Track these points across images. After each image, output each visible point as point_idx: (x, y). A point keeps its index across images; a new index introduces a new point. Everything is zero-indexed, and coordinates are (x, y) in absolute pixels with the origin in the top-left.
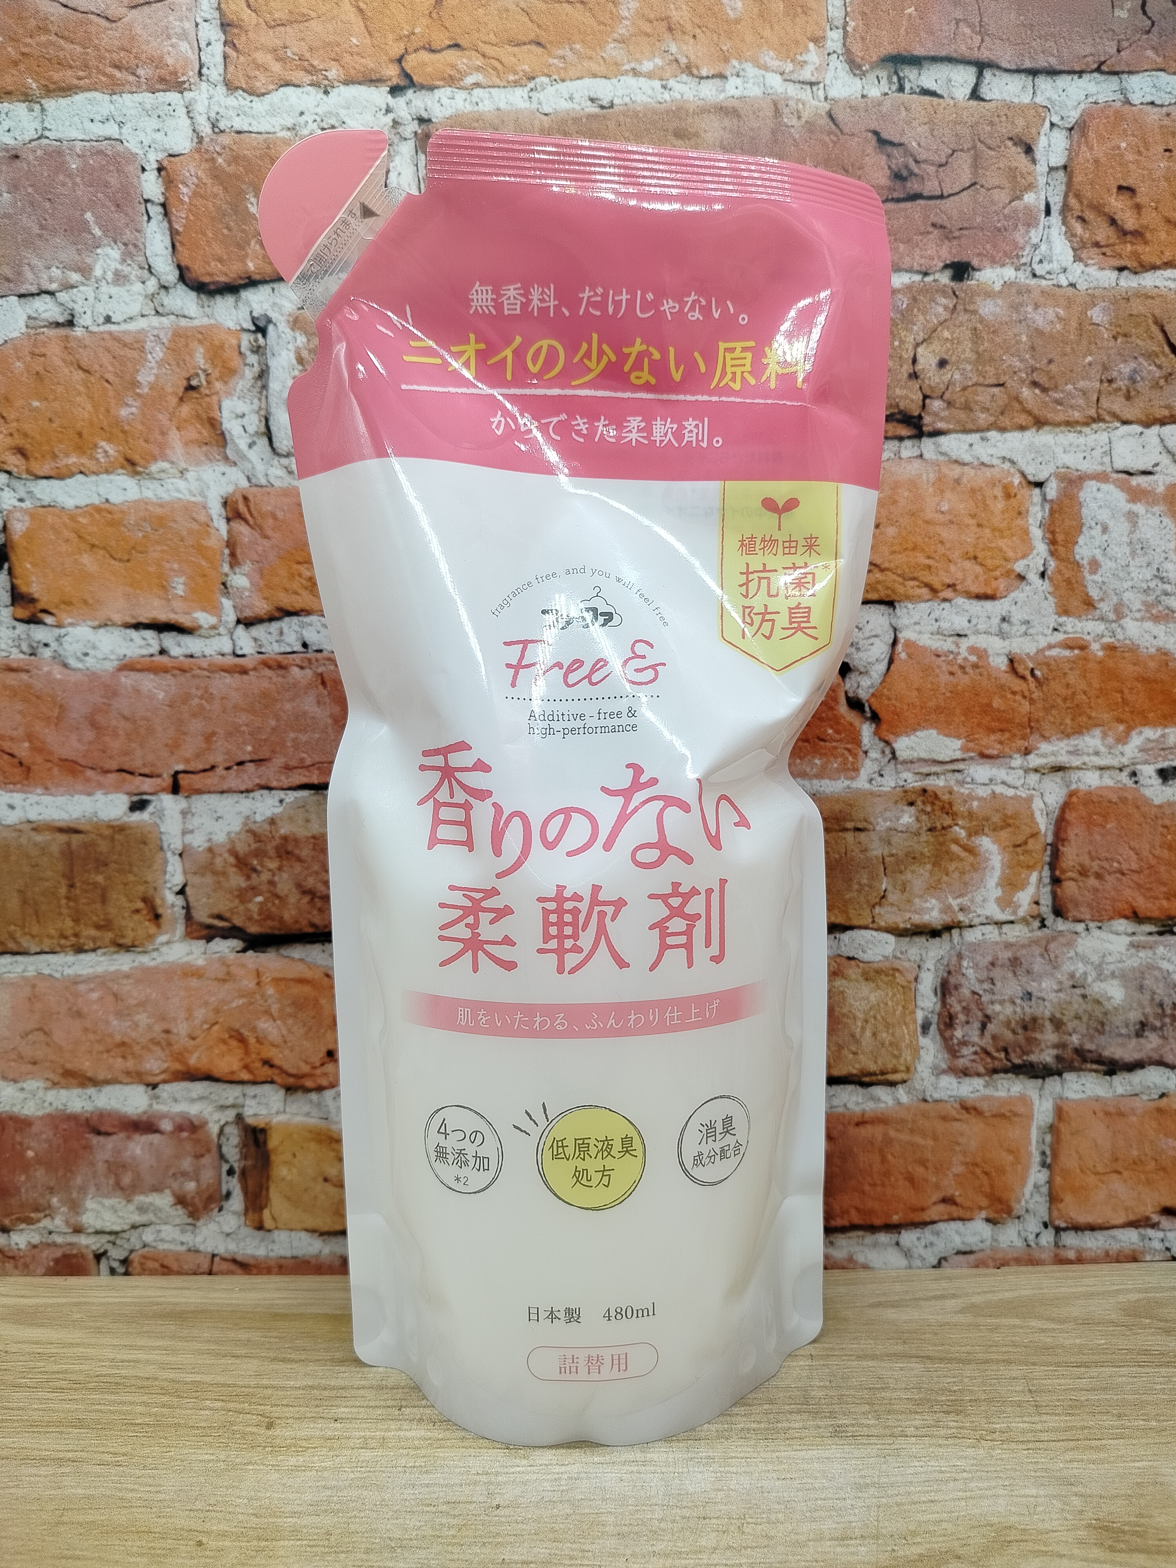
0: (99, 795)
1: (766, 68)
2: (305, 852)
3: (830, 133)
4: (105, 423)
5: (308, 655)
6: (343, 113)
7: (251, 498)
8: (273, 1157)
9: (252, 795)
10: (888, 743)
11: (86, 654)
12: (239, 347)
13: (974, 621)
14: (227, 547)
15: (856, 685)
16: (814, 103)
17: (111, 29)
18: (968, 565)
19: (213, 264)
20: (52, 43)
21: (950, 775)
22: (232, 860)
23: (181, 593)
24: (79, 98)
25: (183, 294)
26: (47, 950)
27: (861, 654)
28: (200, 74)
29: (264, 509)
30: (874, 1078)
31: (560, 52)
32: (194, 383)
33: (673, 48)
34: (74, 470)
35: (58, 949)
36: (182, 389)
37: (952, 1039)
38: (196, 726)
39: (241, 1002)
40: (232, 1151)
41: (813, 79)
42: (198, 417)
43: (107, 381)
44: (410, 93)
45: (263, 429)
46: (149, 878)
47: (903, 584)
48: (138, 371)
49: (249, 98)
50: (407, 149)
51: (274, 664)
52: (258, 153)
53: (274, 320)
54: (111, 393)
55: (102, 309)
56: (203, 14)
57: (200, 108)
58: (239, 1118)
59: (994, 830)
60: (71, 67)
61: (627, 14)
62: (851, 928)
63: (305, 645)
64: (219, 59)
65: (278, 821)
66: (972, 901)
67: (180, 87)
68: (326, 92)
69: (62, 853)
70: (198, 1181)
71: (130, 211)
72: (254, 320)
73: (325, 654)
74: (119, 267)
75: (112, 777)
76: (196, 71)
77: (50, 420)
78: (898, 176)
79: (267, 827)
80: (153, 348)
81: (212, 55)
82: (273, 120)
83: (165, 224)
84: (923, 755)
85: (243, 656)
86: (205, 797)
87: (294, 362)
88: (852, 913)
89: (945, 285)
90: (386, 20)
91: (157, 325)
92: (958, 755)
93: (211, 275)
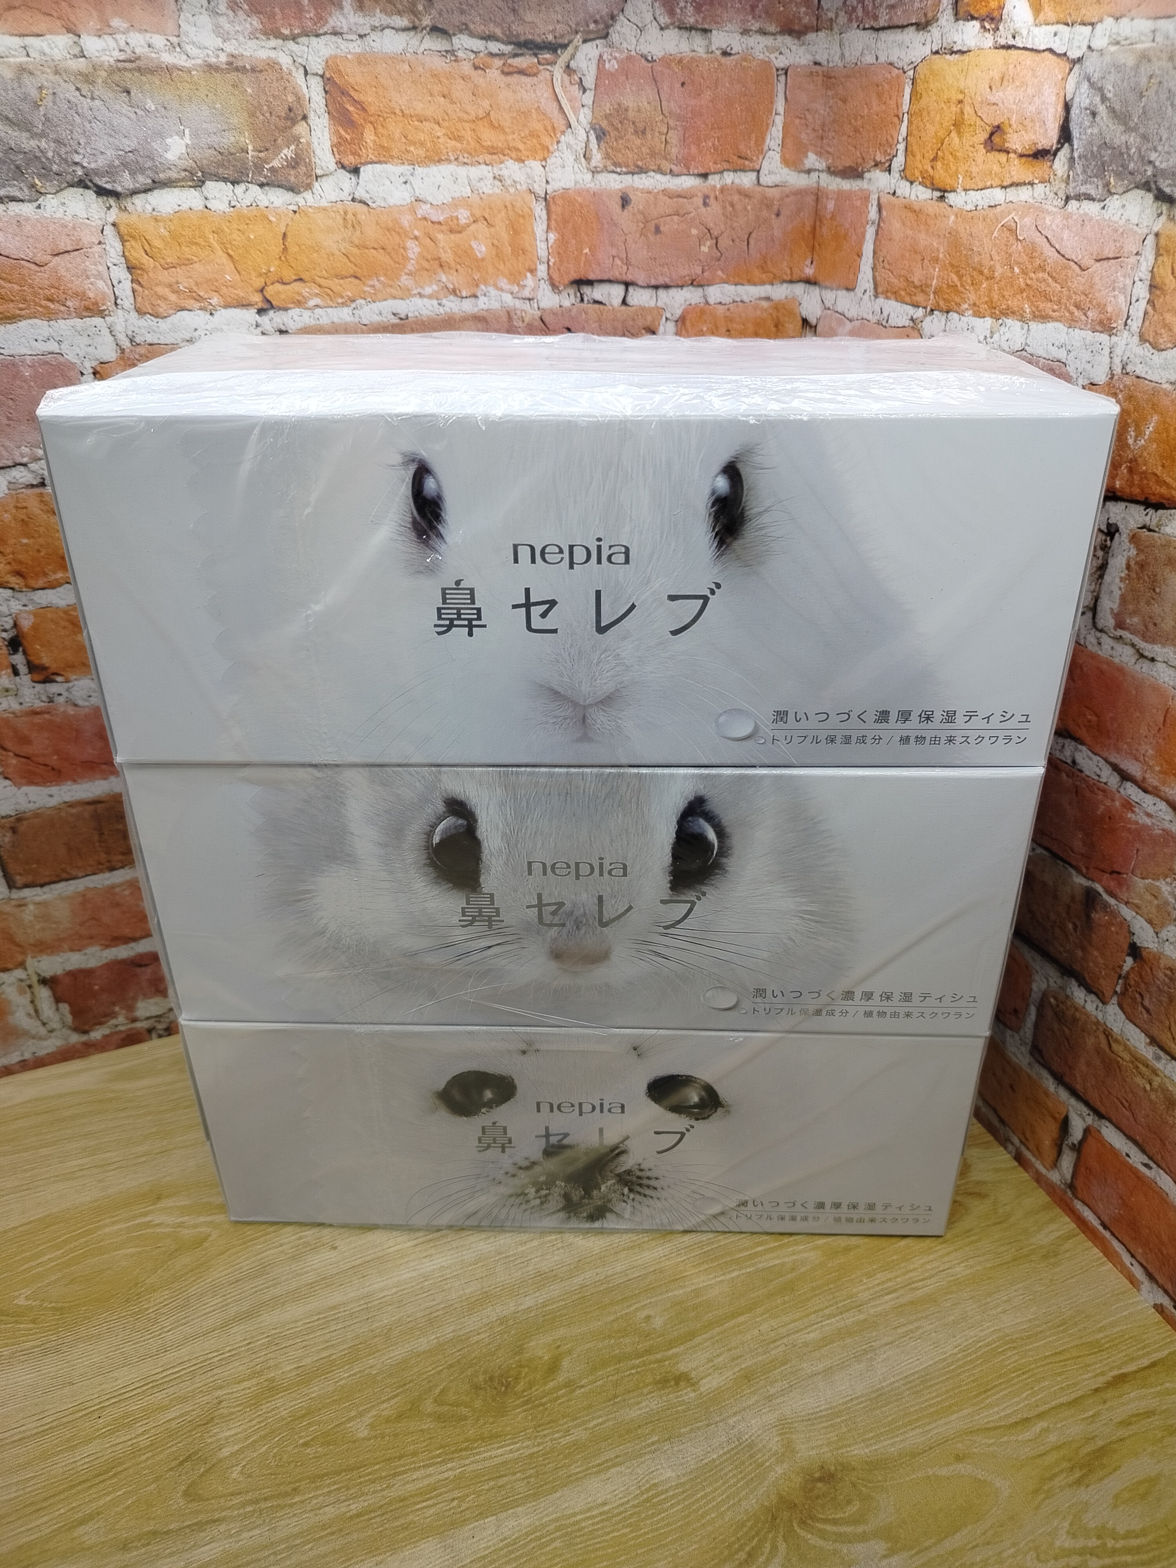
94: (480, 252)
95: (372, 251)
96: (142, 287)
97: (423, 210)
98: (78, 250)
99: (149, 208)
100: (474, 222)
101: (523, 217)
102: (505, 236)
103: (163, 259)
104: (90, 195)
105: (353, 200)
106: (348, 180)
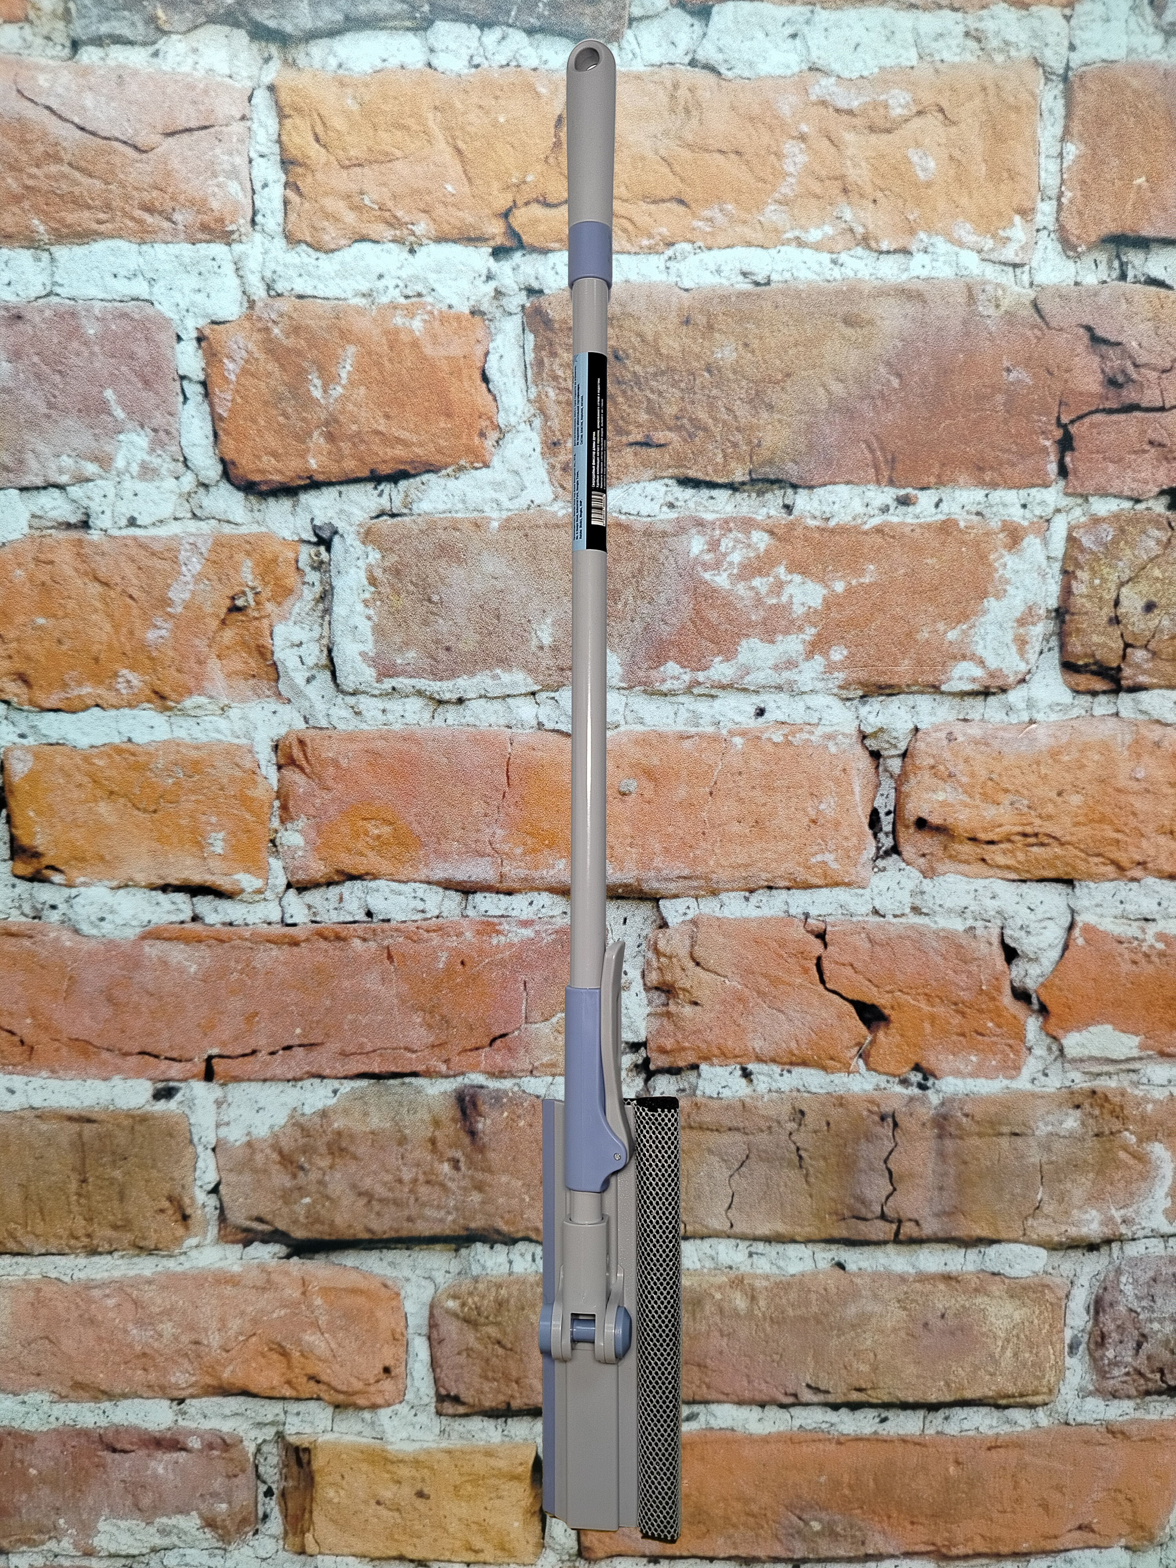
0: (117, 1080)
1: (961, 244)
3: (1033, 327)
4: (128, 647)
6: (432, 277)
7: (308, 741)
8: (318, 1478)
9: (300, 1084)
10: (1055, 1038)
11: (102, 919)
12: (297, 561)
13: (1165, 904)
14: (278, 798)
15: (1023, 973)
16: (1017, 289)
17: (141, 161)
18: (1162, 840)
19: (265, 458)
20: (64, 176)
21: (1123, 1076)
22: (275, 1156)
23: (219, 850)
24: (99, 247)
25: (227, 494)
26: (54, 1251)
27: (1032, 939)
28: (253, 222)
29: (324, 755)
30: (1012, 1400)
31: (707, 213)
32: (240, 603)
33: (848, 215)
34: (89, 702)
35: (67, 1251)
36: (225, 610)
37: (1102, 1359)
38: (235, 1004)
40: (271, 1471)
41: (1017, 260)
42: (244, 644)
43: (131, 597)
44: (517, 256)
45: (324, 661)
46: (176, 1175)
47: (1085, 860)
48: (169, 586)
49: (314, 254)
50: (511, 326)
51: (332, 936)
52: (323, 323)
53: (340, 531)
54: (135, 612)
55: (126, 509)
56: (258, 147)
57: (252, 264)
58: (280, 1436)
59: (1169, 1135)
60: (89, 208)
61: (791, 169)
62: (998, 1241)
64: (278, 205)
65: (331, 1114)
66: (1137, 1213)
67: (227, 238)
68: (412, 251)
69: (72, 1144)
70: (230, 1503)
71: (161, 390)
72: (316, 530)
74: (147, 458)
75: (133, 1060)
76: (249, 219)
77: (60, 642)
78: (1112, 382)
79: (317, 1120)
80: (188, 558)
81: (270, 200)
82: (344, 284)
83: (206, 408)
84: (1096, 1053)
85: (294, 925)
86: (244, 1085)
87: (366, 582)
88: (1001, 1225)
89: (1159, 515)
90: (491, 165)
91: (194, 530)
92: (1135, 1053)
93: (262, 472)
94: (925, 170)
95: (717, 156)
96: (300, 194)
97: (823, 87)
98: (206, 128)
99: (333, 62)
100: (920, 113)
101: (1017, 109)
102: (978, 145)
103: (344, 149)
104: (241, 37)
105: (693, 63)
106: (686, 28)
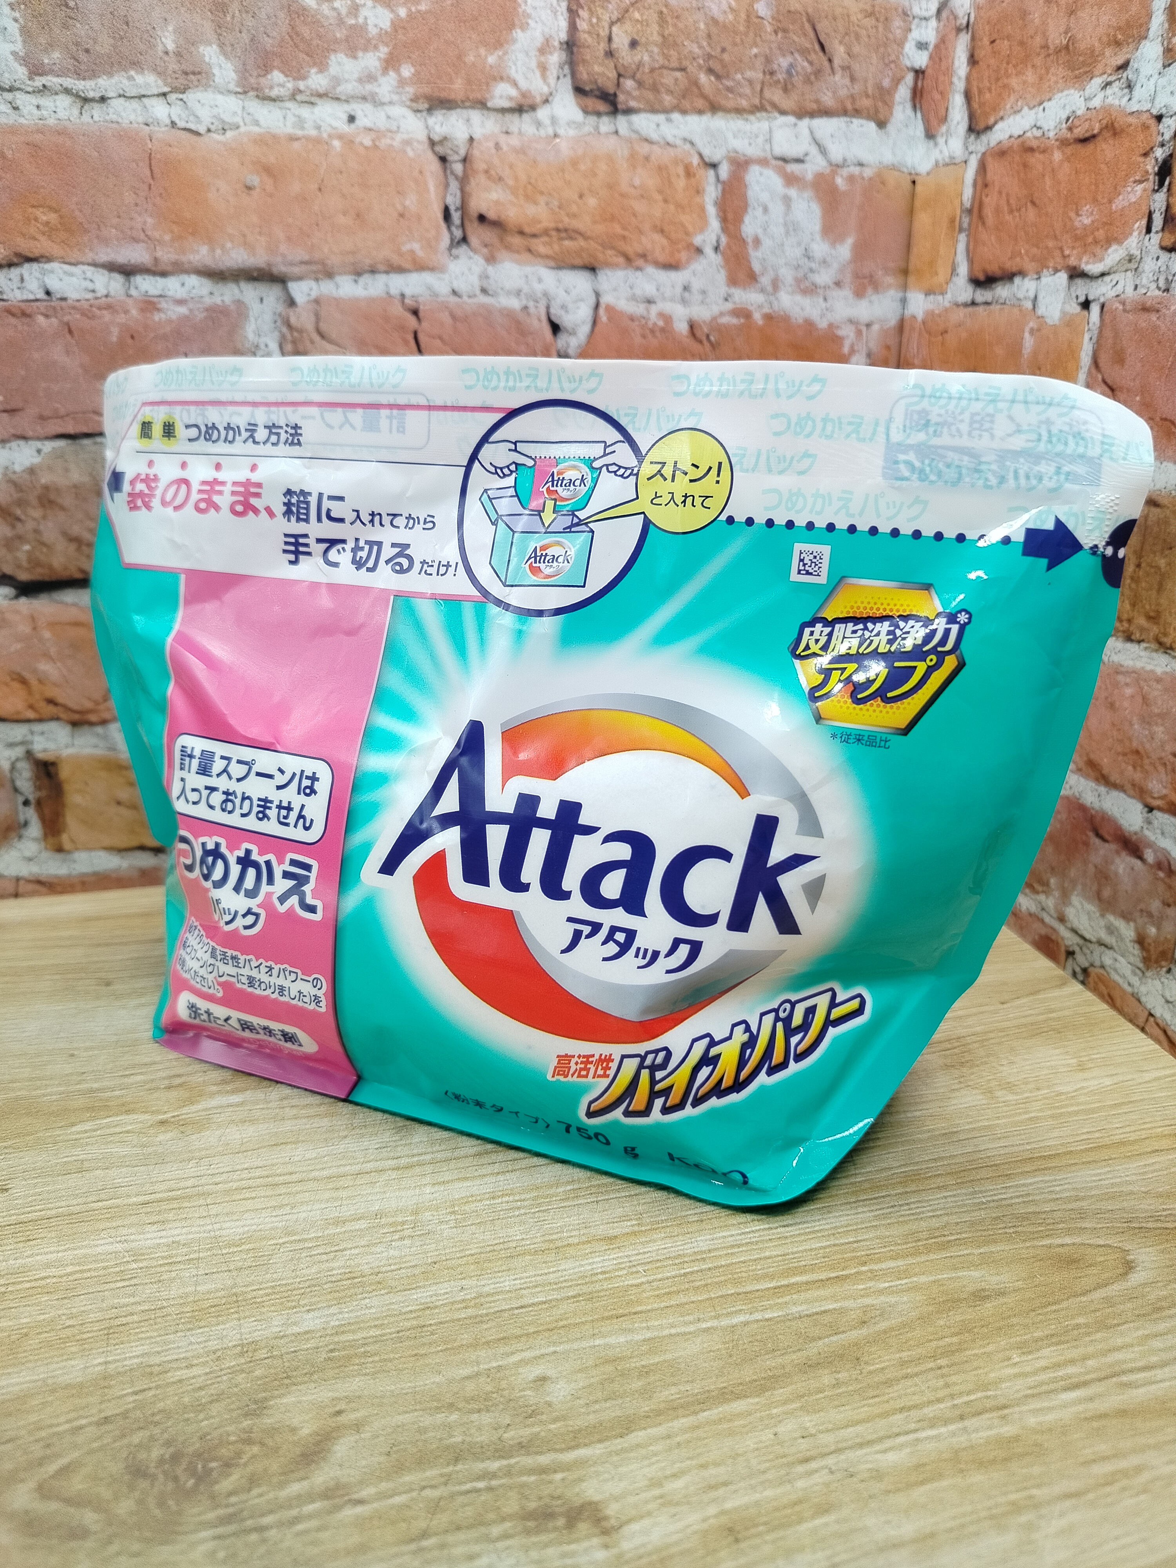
2: (68, 501)
5: (53, 304)
39: (18, 646)
63: (48, 293)
73: (70, 302)
